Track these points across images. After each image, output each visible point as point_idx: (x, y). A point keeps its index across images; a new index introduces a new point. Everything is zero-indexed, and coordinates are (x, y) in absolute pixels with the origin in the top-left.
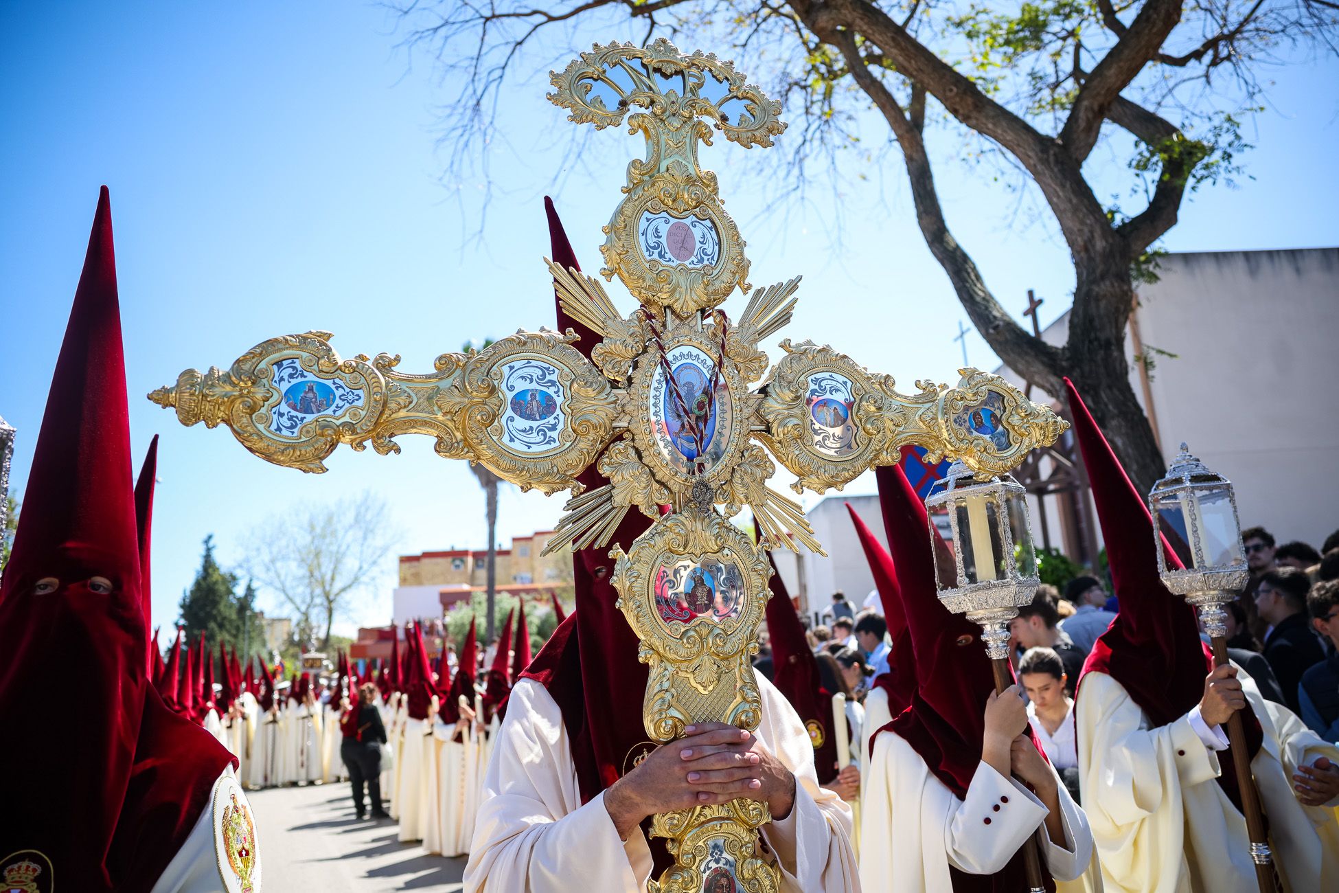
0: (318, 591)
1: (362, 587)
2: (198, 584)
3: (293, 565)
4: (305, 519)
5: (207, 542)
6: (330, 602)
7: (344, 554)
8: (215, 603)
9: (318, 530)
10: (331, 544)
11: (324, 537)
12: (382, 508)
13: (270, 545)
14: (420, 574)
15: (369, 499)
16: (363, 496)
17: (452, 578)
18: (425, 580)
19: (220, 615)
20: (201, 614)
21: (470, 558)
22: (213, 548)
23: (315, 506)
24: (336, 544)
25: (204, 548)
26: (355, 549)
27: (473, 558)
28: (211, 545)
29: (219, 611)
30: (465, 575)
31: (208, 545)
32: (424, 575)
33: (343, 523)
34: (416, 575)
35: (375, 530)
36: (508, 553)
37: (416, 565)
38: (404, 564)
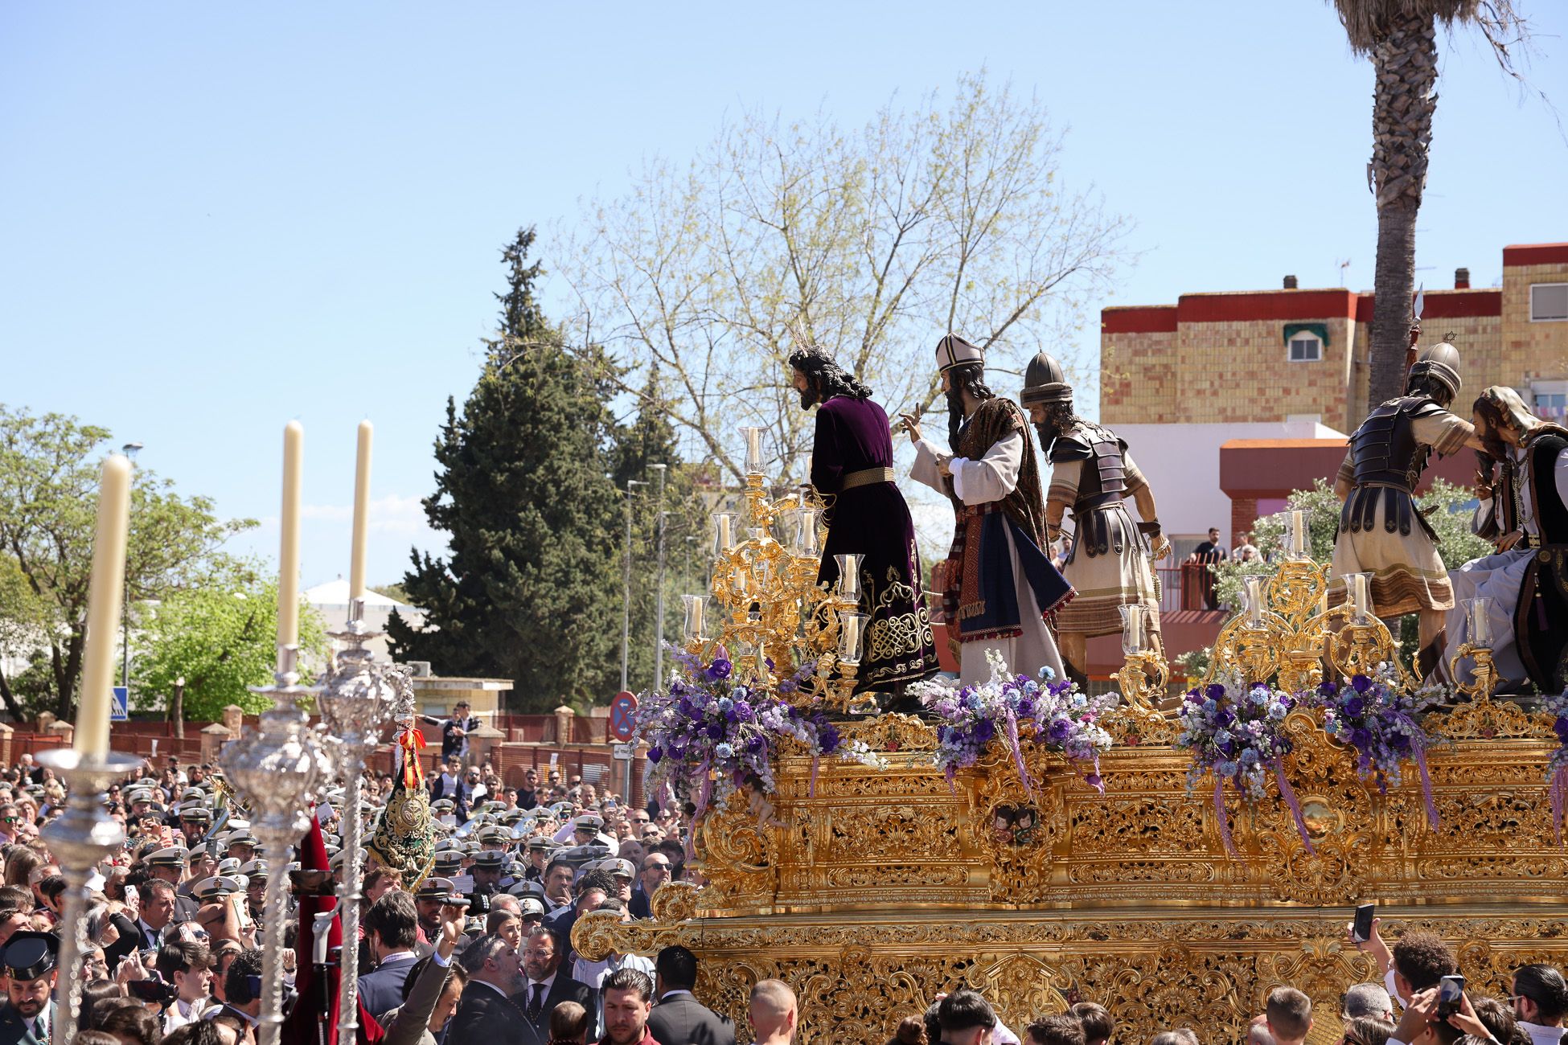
4: (767, 182)
5: (514, 252)
7: (894, 309)
8: (540, 450)
9: (806, 223)
14: (1174, 375)
15: (980, 112)
16: (960, 98)
17: (1287, 391)
18: (1190, 394)
19: (557, 483)
20: (500, 478)
21: (1351, 324)
22: (533, 272)
23: (800, 140)
24: (866, 271)
25: (507, 269)
26: (932, 288)
27: (1358, 319)
28: (527, 265)
29: (551, 470)
30: (1328, 382)
31: (519, 262)
32: (1188, 377)
33: (893, 201)
34: (1161, 377)
35: (1002, 225)
36: (1488, 304)
37: (1159, 342)
38: (1119, 339)
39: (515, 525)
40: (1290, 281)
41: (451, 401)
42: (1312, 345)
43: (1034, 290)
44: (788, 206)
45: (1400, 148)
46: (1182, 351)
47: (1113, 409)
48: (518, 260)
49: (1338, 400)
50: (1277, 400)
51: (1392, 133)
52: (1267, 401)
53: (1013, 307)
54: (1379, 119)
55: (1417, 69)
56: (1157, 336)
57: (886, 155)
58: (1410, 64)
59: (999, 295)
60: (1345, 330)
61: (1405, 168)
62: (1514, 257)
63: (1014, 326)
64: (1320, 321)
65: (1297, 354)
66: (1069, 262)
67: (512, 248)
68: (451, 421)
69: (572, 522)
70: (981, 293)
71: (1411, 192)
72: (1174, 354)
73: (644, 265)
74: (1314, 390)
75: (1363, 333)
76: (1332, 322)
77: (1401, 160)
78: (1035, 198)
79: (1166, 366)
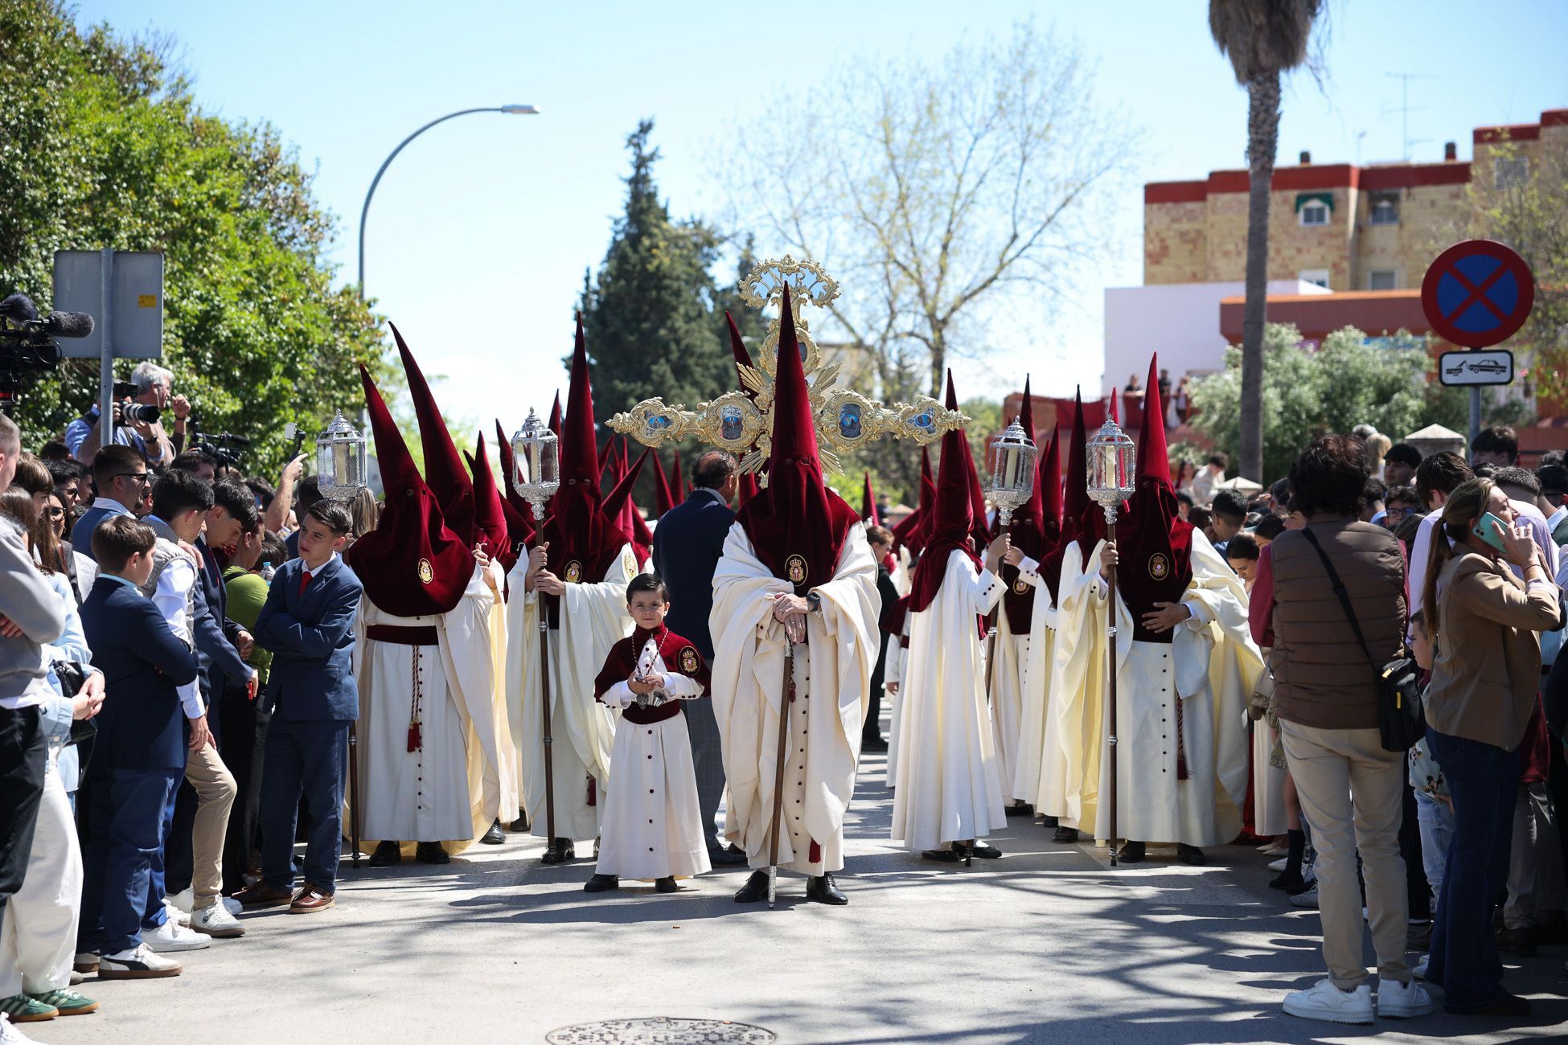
0: (907, 295)
1: (1019, 286)
2: (617, 253)
3: (843, 229)
4: (869, 105)
5: (636, 142)
6: (939, 325)
7: (971, 200)
8: (663, 311)
9: (900, 137)
10: (934, 174)
11: (915, 156)
12: (1068, 75)
13: (786, 173)
14: (1205, 238)
15: (1033, 48)
16: (1015, 39)
17: (1299, 251)
18: (1218, 255)
19: (678, 341)
20: (632, 339)
21: (1353, 193)
22: (652, 157)
23: (895, 74)
24: (949, 172)
25: (630, 155)
26: (999, 185)
27: (1360, 187)
28: (646, 151)
29: (673, 330)
30: (1334, 242)
31: (640, 149)
32: (1216, 240)
33: (967, 115)
34: (1195, 241)
35: (1052, 133)
36: (1460, 173)
37: (1192, 211)
38: (1159, 209)
40: (1305, 157)
41: (588, 271)
42: (1321, 211)
43: (1078, 184)
44: (887, 126)
45: (1261, 142)
46: (1211, 218)
47: (1155, 269)
48: (638, 146)
49: (1342, 258)
50: (1291, 258)
51: (1256, 133)
52: (1283, 259)
53: (1061, 197)
54: (1251, 126)
55: (1270, 97)
56: (1190, 206)
57: (962, 80)
58: (1266, 96)
59: (1051, 187)
60: (1347, 199)
61: (1264, 153)
62: (1485, 137)
63: (1063, 212)
64: (1327, 191)
65: (1308, 219)
66: (1104, 162)
67: (634, 136)
68: (587, 287)
69: (691, 374)
70: (1037, 188)
71: (1267, 166)
72: (1205, 221)
73: (776, 170)
74: (1322, 250)
75: (1365, 200)
76: (1337, 191)
77: (1262, 148)
78: (1076, 114)
79: (1199, 232)
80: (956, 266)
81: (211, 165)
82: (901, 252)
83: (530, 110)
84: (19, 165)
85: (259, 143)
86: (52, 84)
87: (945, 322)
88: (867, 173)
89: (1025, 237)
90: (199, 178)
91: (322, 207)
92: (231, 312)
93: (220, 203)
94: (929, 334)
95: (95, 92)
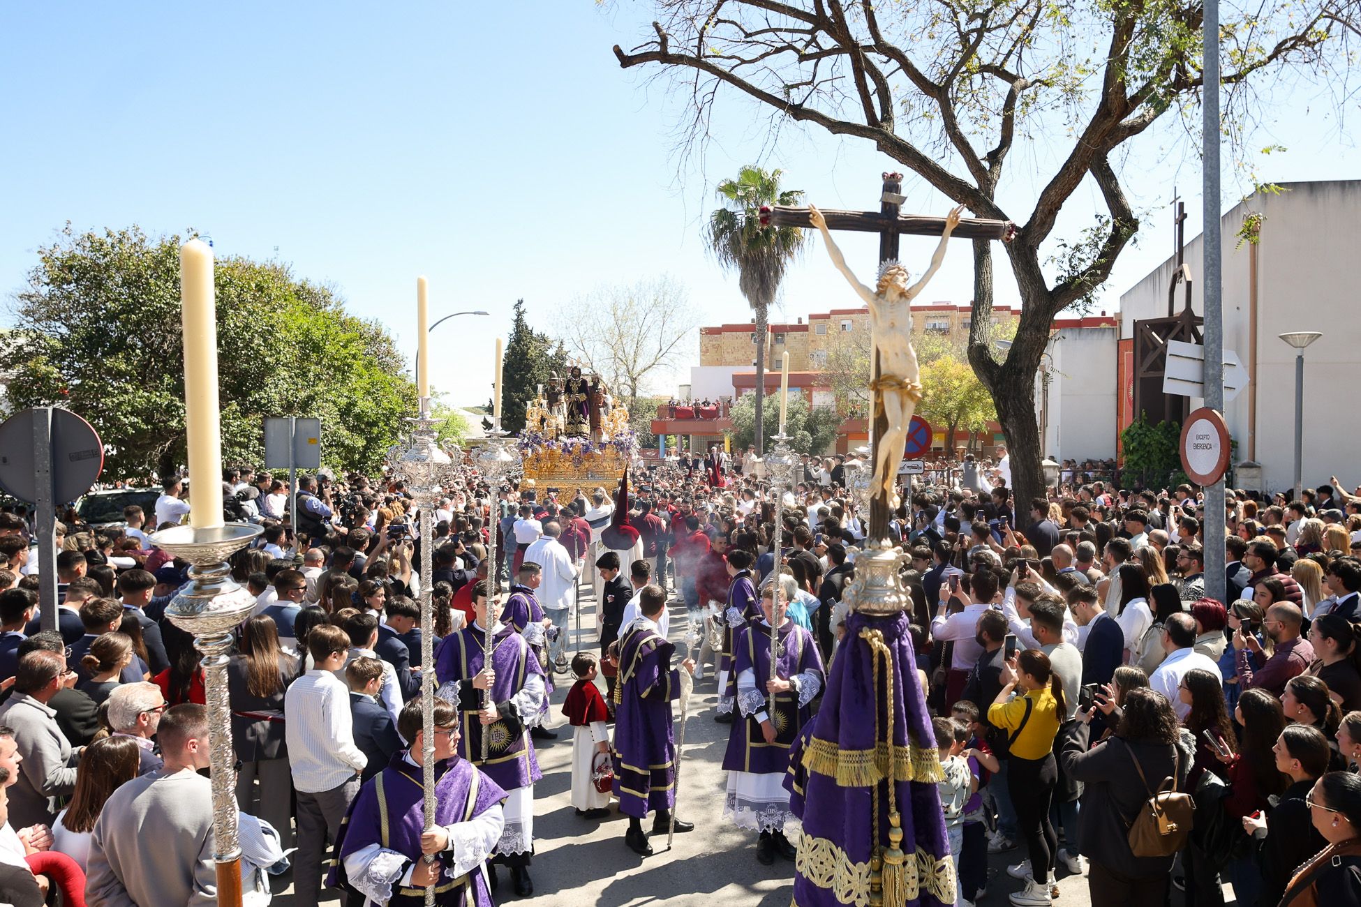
0: (622, 370)
1: (663, 367)
3: (599, 345)
4: (608, 302)
5: (517, 306)
6: (634, 380)
7: (645, 336)
8: (529, 368)
9: (619, 313)
10: (632, 327)
11: (625, 320)
13: (578, 324)
16: (661, 280)
22: (523, 312)
23: (618, 291)
24: (637, 326)
25: (515, 311)
26: (655, 331)
28: (521, 310)
29: (533, 374)
31: (519, 309)
32: (724, 350)
33: (643, 306)
34: (717, 348)
36: (804, 328)
38: (705, 337)
39: (523, 391)
43: (683, 331)
44: (615, 309)
46: (723, 340)
47: (705, 360)
53: (676, 336)
56: (716, 337)
57: (641, 293)
60: (768, 335)
62: (812, 317)
65: (755, 342)
72: (721, 341)
75: (773, 336)
80: (639, 360)
81: (349, 341)
82: (620, 354)
83: (486, 314)
84: (262, 348)
85: (373, 327)
86: (279, 311)
87: (635, 379)
88: (607, 326)
89: (664, 350)
90: (345, 347)
91: (400, 353)
92: (360, 403)
93: (354, 357)
94: (630, 383)
95: (299, 309)
